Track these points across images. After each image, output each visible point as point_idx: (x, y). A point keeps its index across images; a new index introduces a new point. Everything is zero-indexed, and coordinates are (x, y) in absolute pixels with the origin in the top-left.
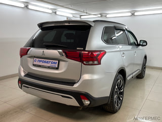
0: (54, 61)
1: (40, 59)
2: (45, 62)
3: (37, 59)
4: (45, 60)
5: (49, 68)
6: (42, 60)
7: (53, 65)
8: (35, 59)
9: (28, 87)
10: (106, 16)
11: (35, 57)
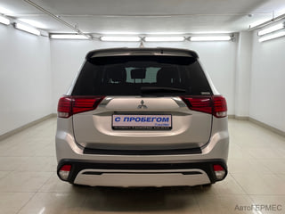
0: (162, 117)
1: (130, 116)
2: (143, 120)
3: (122, 117)
4: (141, 116)
5: (153, 129)
6: (135, 116)
7: (161, 123)
8: (115, 116)
9: (100, 173)
10: (100, 39)
11: (116, 113)
